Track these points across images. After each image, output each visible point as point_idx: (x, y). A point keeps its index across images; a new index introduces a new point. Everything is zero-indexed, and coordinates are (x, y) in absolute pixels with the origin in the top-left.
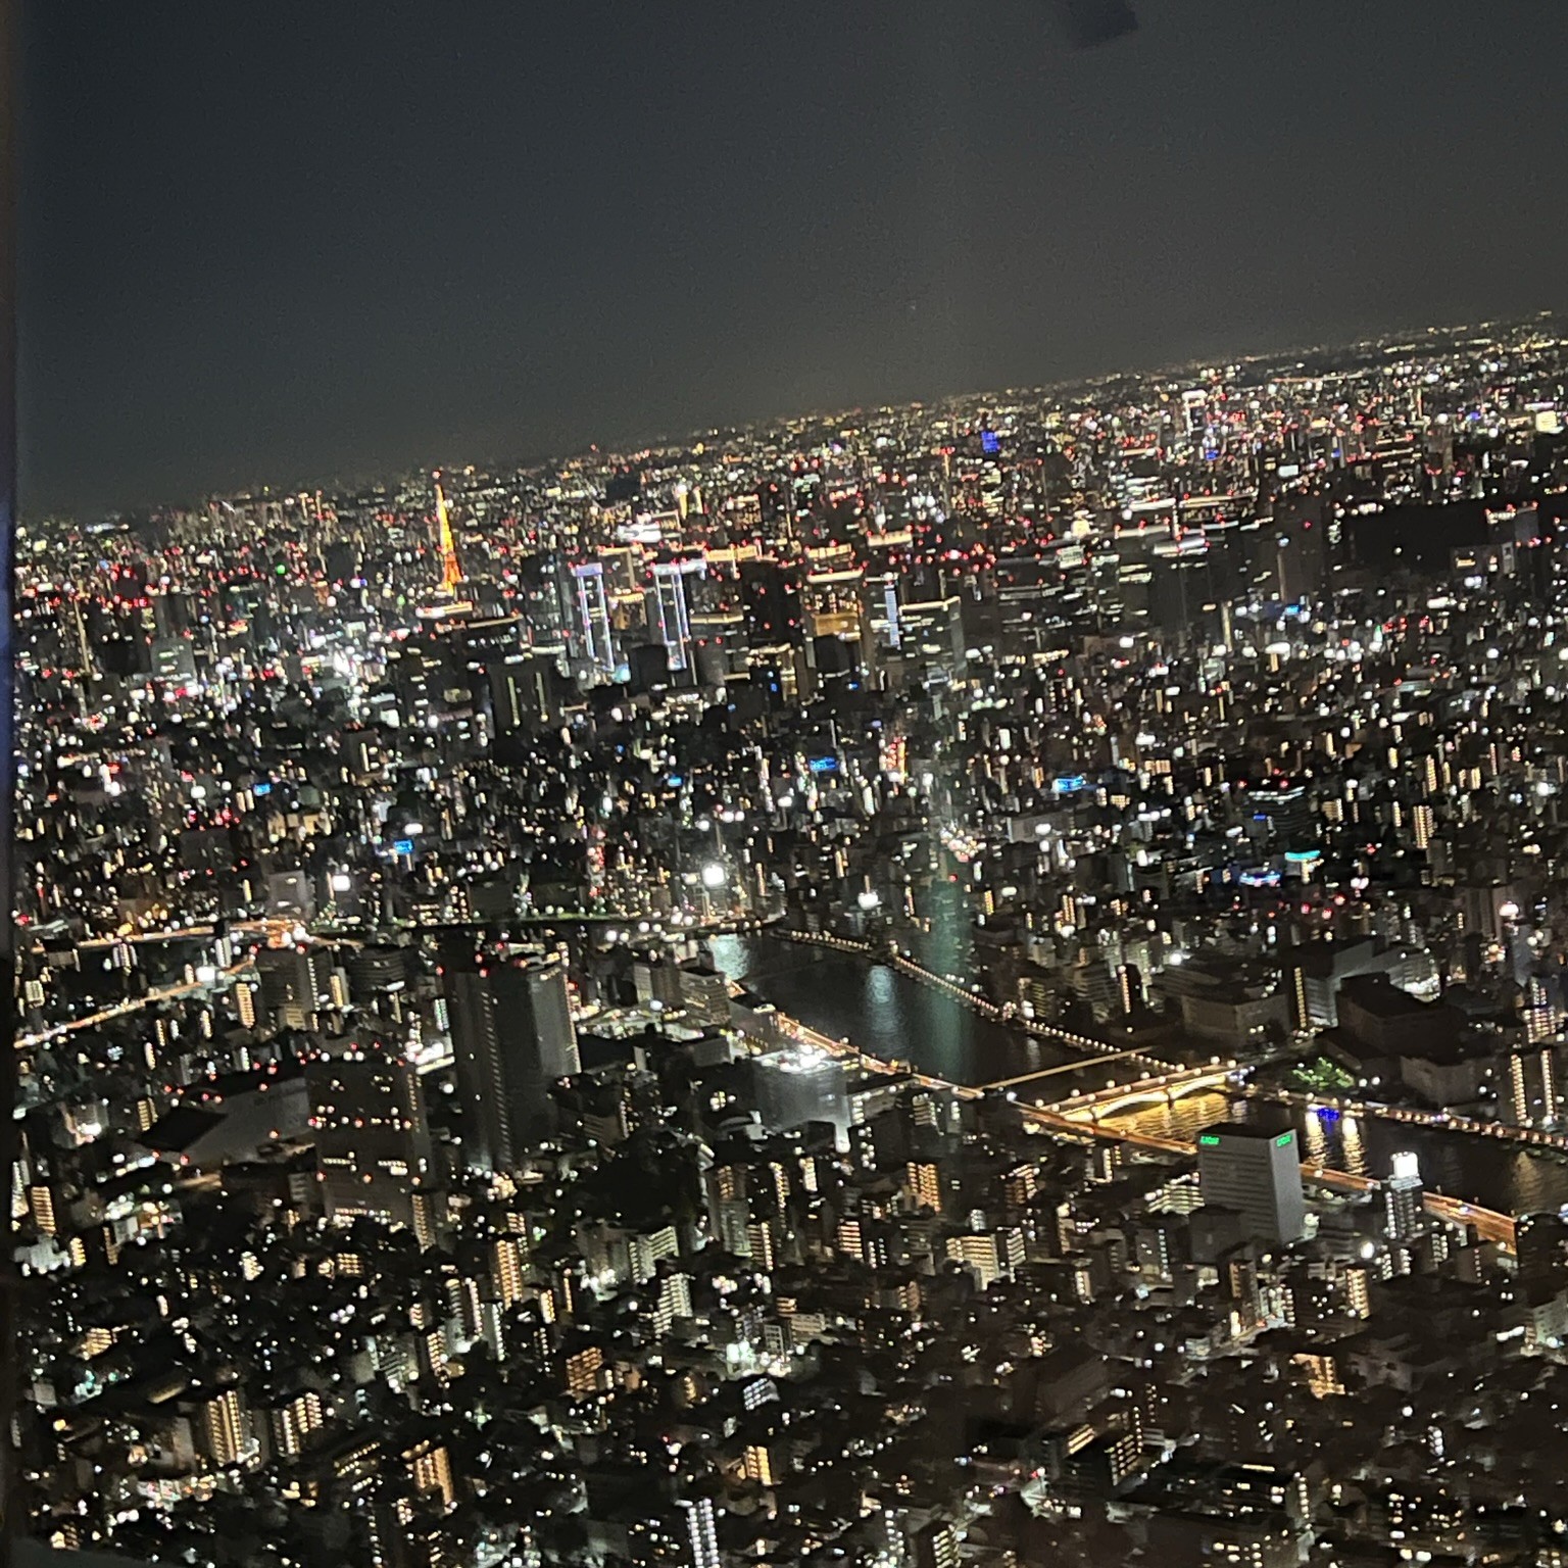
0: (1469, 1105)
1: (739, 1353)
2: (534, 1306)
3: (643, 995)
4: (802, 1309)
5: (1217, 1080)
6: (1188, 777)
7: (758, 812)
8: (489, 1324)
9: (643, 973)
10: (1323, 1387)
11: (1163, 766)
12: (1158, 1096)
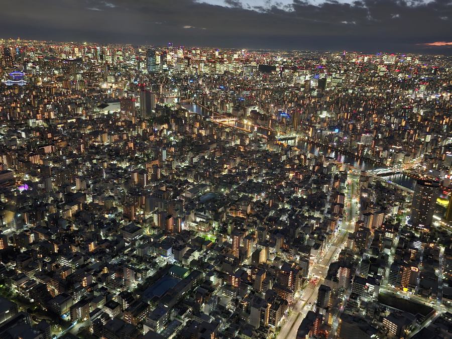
0: (264, 125)
1: (172, 138)
2: (147, 130)
3: (165, 102)
4: (181, 135)
5: (235, 119)
6: (237, 89)
7: (182, 85)
8: (140, 132)
9: (165, 99)
10: (241, 150)
11: (233, 87)
12: (227, 120)
